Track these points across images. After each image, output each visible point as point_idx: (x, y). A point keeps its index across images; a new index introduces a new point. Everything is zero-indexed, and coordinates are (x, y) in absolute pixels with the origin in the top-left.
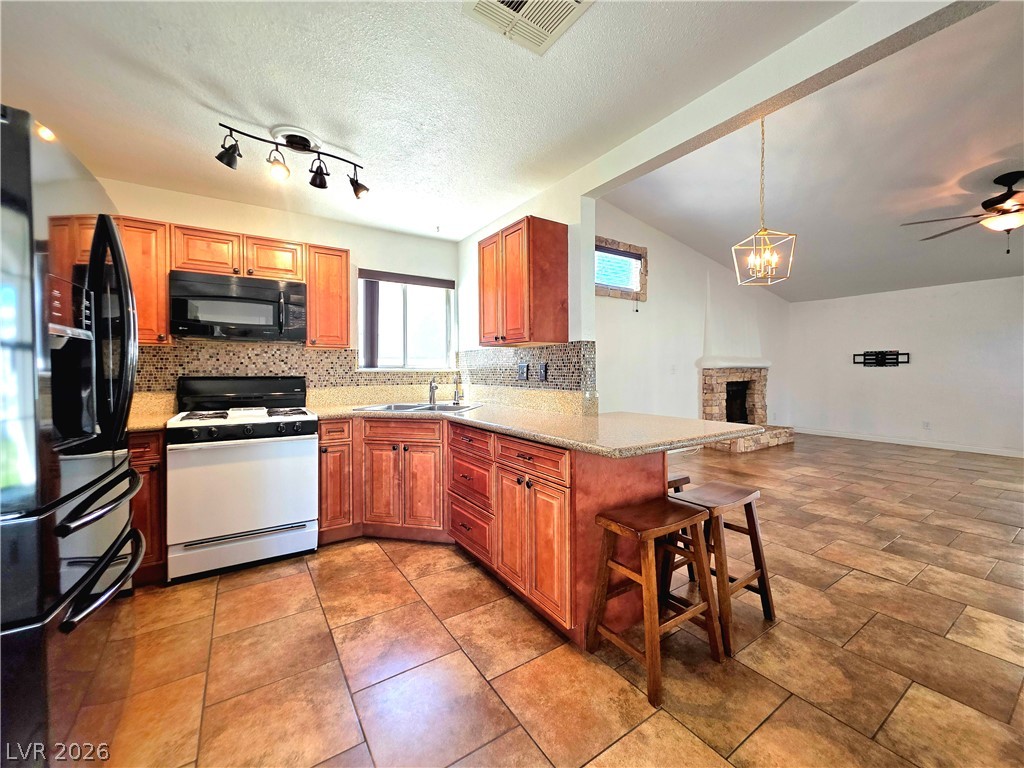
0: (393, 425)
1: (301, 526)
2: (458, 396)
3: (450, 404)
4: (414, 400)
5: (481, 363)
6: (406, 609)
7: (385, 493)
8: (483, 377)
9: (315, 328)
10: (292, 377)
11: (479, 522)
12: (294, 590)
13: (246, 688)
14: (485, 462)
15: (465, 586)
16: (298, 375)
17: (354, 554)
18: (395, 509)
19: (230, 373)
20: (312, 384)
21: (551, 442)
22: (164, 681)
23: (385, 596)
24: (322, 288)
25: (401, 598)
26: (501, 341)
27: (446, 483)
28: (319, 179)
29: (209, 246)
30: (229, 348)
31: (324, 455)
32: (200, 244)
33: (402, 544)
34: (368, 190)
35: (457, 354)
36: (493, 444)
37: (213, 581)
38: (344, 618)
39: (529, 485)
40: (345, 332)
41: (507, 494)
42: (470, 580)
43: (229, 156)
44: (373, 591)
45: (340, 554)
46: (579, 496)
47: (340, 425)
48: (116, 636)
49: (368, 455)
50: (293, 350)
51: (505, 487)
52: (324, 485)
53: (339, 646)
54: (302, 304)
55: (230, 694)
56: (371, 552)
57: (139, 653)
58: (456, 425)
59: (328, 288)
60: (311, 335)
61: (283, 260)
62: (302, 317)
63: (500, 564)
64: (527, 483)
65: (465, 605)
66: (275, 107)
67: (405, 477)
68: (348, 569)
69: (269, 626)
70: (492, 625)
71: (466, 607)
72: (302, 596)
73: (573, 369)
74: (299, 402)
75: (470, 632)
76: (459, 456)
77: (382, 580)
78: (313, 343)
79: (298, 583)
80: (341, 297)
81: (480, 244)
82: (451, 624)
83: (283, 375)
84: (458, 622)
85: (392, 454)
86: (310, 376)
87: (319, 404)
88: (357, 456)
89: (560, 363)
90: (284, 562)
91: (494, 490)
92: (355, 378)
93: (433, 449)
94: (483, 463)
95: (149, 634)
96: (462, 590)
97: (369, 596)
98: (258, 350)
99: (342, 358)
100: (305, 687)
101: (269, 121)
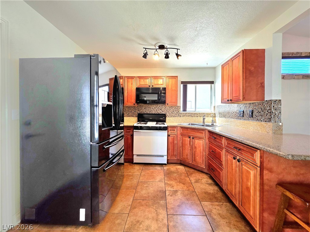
0: (189, 130)
1: (162, 156)
2: (213, 122)
3: (210, 124)
4: (197, 122)
5: (223, 110)
6: (189, 192)
7: (186, 151)
8: (223, 115)
9: (168, 100)
10: (163, 114)
11: (218, 169)
12: (159, 174)
13: (143, 198)
14: (221, 148)
15: (212, 192)
16: (164, 113)
17: (176, 168)
18: (189, 157)
19: (149, 113)
20: (168, 116)
21: (250, 145)
22: (128, 188)
23: (183, 185)
24: (170, 88)
25: (188, 188)
26: (230, 101)
27: (207, 152)
28: (167, 56)
29: (144, 80)
30: (148, 106)
31: (169, 137)
32: (142, 80)
33: (192, 169)
34: (181, 56)
35: (214, 107)
36: (224, 141)
37: (142, 166)
38: (170, 188)
39: (239, 161)
40: (176, 101)
41: (229, 162)
42: (214, 190)
43: (145, 56)
44: (180, 182)
45: (172, 167)
46: (265, 172)
47: (173, 129)
48: (120, 173)
49: (182, 138)
50: (163, 106)
51: (228, 159)
52: (169, 146)
53: (167, 197)
54: (165, 93)
55: (139, 199)
56: (181, 169)
57: (125, 179)
58: (210, 132)
59: (172, 88)
60: (167, 102)
61: (160, 81)
62: (165, 97)
63: (226, 189)
64: (238, 160)
65: (210, 199)
66: (155, 39)
67: (193, 148)
68: (174, 172)
69: (151, 183)
70: (220, 212)
71: (211, 200)
72: (160, 177)
73: (267, 112)
74: (164, 121)
75: (211, 211)
76: (211, 144)
77: (183, 179)
78: (167, 104)
79: (160, 173)
80: (175, 90)
81: (222, 66)
82: (204, 204)
83: (161, 113)
84: (207, 204)
85: (189, 139)
86: (167, 114)
87: (170, 122)
88: (178, 138)
89: (260, 110)
90: (158, 165)
91: (224, 159)
92: (180, 115)
93: (202, 140)
94: (220, 148)
95: (128, 175)
96: (210, 193)
97: (178, 183)
98: (155, 107)
99: (176, 109)
100: (156, 205)
101: (154, 43)
